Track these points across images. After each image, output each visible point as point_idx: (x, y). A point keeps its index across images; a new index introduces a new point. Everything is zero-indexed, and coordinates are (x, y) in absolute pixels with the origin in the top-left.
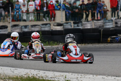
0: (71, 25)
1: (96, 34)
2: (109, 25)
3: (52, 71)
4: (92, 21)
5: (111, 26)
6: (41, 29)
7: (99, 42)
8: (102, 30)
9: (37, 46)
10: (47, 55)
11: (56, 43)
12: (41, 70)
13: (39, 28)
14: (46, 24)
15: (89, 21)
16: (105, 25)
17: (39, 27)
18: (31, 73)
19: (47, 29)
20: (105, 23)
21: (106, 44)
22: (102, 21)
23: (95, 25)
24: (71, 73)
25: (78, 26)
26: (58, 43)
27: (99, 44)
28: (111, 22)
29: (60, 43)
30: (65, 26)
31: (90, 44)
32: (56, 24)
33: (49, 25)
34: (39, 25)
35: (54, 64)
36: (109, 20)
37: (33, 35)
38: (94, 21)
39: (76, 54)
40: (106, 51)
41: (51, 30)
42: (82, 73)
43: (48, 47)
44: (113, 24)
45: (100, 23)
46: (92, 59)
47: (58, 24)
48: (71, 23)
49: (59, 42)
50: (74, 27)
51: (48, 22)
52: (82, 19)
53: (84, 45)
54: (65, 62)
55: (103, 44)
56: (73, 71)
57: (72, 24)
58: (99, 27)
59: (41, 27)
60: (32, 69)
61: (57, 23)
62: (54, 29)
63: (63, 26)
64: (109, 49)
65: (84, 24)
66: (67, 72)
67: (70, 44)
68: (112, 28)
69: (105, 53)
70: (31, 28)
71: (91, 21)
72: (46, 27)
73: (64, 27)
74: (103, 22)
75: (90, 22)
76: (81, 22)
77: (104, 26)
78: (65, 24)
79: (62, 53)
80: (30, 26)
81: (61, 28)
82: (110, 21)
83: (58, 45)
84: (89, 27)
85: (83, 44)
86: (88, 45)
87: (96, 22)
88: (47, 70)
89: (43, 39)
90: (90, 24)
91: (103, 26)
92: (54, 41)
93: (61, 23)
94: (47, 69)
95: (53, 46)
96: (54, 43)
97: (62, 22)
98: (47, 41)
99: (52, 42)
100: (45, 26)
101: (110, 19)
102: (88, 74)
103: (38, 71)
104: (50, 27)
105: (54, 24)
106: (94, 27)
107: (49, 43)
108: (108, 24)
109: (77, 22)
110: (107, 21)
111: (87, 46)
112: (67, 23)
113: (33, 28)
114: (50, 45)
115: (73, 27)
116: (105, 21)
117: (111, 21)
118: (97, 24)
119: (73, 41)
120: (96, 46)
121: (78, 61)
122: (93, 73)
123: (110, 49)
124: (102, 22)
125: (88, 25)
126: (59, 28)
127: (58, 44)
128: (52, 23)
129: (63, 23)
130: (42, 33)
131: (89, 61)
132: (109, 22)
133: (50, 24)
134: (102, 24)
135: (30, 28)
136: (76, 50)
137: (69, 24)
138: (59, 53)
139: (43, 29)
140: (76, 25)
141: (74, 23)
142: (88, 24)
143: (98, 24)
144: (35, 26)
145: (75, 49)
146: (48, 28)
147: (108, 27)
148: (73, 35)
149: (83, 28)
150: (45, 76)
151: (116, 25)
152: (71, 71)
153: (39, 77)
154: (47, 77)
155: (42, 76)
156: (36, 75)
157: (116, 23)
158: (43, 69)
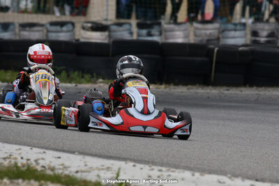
0: (131, 31)
1: (199, 59)
3: (81, 153)
4: (188, 24)
5: (240, 41)
6: (47, 36)
7: (206, 81)
8: (216, 49)
9: (44, 82)
10: (63, 107)
11: (88, 76)
12: (47, 149)
13: (42, 33)
14: (62, 24)
15: (180, 24)
16: (224, 38)
17: (42, 31)
18: (22, 155)
19: (63, 36)
20: (223, 31)
21: (225, 88)
22: (216, 25)
23: (195, 35)
25: (149, 34)
26: (93, 77)
27: (206, 88)
28: (240, 30)
29: (98, 78)
30: (115, 31)
31: (180, 86)
32: (89, 25)
33: (70, 27)
34: (42, 25)
35: (84, 133)
36: (235, 25)
37: (35, 53)
38: (195, 25)
39: (145, 112)
40: (224, 107)
41: (74, 41)
42: (162, 165)
44: (245, 36)
45: (211, 30)
46: (187, 127)
47: (94, 26)
48: (130, 24)
49: (97, 75)
50: (139, 35)
51: (67, 18)
52: (162, 17)
53: (166, 88)
54: (114, 130)
55: (218, 88)
56: (135, 158)
57: (135, 29)
58: (208, 40)
59: (48, 31)
60: (24, 145)
61: (92, 23)
62: (83, 38)
63: (110, 31)
64: (233, 104)
65: (166, 31)
67: (129, 83)
68: (243, 46)
69: (222, 113)
70: (20, 30)
71: (184, 23)
72: (61, 32)
73: (113, 34)
74: (218, 29)
75: (183, 27)
76: (159, 24)
77: (221, 39)
78: (114, 28)
79: (106, 106)
80: (17, 25)
81: (104, 37)
82: (238, 27)
83: (95, 83)
84: (180, 41)
85: (161, 84)
86: (176, 87)
87: (200, 26)
88: (64, 151)
90: (182, 31)
91: (218, 39)
92: (83, 72)
93: (104, 23)
94: (65, 148)
95: (80, 86)
96: (83, 77)
97: (106, 20)
98: (64, 69)
99: (76, 73)
100: (58, 28)
101: (237, 21)
102: (177, 167)
103: (42, 151)
104: (72, 31)
105: (85, 25)
106: (192, 40)
107: (68, 76)
108: (232, 33)
109: (149, 22)
110: (230, 26)
111: (173, 90)
112: (120, 25)
113: (25, 30)
114: (70, 82)
115: (135, 37)
116: (223, 27)
117: (242, 28)
118: (203, 32)
119: (139, 75)
120: (197, 93)
121: (149, 129)
122: (192, 166)
123: (237, 104)
124: (215, 29)
125: (178, 33)
126: (97, 37)
127: (93, 80)
128: (79, 20)
129: (109, 23)
131: (179, 132)
132: (235, 30)
133: (73, 24)
134: (215, 33)
135: (17, 30)
136: (145, 100)
137: (126, 27)
138: (97, 104)
139: (53, 36)
140: (144, 32)
141: (140, 26)
142: (178, 31)
143: (206, 34)
144: (32, 25)
145: (143, 98)
146: (68, 34)
147: (231, 42)
148: (137, 59)
149: (164, 41)
150: (61, 167)
151: (253, 38)
152: (132, 157)
153: (44, 167)
154: (66, 168)
155: (52, 165)
156: (36, 161)
157: (255, 33)
158: (53, 147)
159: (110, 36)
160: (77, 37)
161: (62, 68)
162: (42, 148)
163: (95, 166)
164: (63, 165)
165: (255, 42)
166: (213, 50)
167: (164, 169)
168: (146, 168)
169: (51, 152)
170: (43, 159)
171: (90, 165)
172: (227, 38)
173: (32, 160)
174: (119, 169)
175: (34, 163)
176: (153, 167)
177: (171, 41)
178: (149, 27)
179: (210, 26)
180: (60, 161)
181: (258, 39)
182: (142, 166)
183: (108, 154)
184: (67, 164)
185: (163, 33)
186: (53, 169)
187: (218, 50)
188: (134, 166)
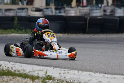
0: (52, 11)
1: (81, 22)
2: (96, 13)
3: (30, 64)
4: (76, 8)
6: (16, 14)
7: (84, 32)
8: (88, 18)
12: (16, 62)
13: (14, 13)
14: (23, 9)
15: (73, 7)
18: (6, 65)
19: (23, 14)
20: (91, 10)
21: (92, 35)
23: (80, 12)
24: (53, 68)
25: (60, 12)
27: (84, 35)
28: (98, 10)
30: (45, 11)
32: (34, 9)
34: (14, 10)
38: (80, 8)
40: (92, 43)
41: (28, 16)
42: (65, 68)
43: (25, 36)
44: (101, 12)
45: (86, 10)
48: (52, 8)
51: (25, 6)
53: (67, 35)
55: (89, 35)
57: (54, 10)
58: (85, 14)
59: (17, 12)
60: (7, 61)
61: (36, 8)
62: (32, 15)
63: (43, 11)
66: (47, 66)
68: (99, 16)
69: (91, 45)
70: (5, 12)
72: (23, 12)
74: (89, 9)
75: (74, 9)
76: (64, 8)
78: (45, 10)
80: (3, 10)
81: (40, 14)
84: (73, 15)
85: (65, 33)
86: (72, 35)
87: (81, 8)
88: (24, 63)
89: (18, 27)
91: (89, 14)
93: (41, 8)
96: (32, 31)
99: (29, 30)
100: (21, 11)
102: (72, 69)
103: (14, 63)
104: (27, 12)
106: (78, 14)
107: (26, 31)
108: (95, 11)
110: (94, 8)
111: (70, 36)
112: (47, 9)
113: (7, 12)
114: (26, 34)
115: (54, 14)
116: (91, 8)
117: (99, 9)
118: (83, 11)
120: (80, 37)
122: (78, 68)
123: (97, 41)
124: (88, 9)
125: (72, 11)
126: (38, 14)
132: (96, 10)
133: (27, 9)
134: (88, 11)
137: (50, 9)
139: (19, 14)
140: (58, 11)
141: (56, 9)
144: (10, 10)
146: (25, 13)
147: (95, 15)
149: (66, 15)
150: (22, 70)
151: (104, 13)
152: (52, 65)
153: (15, 70)
154: (24, 70)
155: (18, 69)
156: (11, 68)
157: (105, 11)
158: (19, 62)
159: (43, 14)
160: (29, 14)
161: (23, 28)
162: (14, 62)
163: (37, 69)
164: (23, 69)
165: (105, 15)
166: (87, 18)
167: (66, 70)
168: (59, 69)
169: (18, 64)
170: (14, 67)
171: (34, 69)
172: (93, 13)
173: (10, 68)
174: (47, 70)
175: (11, 69)
176: (61, 69)
177: (69, 15)
178: (60, 9)
179: (85, 8)
180: (22, 68)
181: (106, 13)
182: (57, 69)
183: (42, 64)
184: (25, 69)
185: (66, 12)
186: (19, 71)
187: (89, 19)
188: (53, 69)
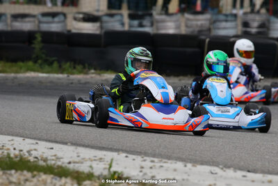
0: (122, 21)
1: (189, 50)
2: (225, 28)
4: (179, 15)
6: (39, 27)
8: (207, 40)
11: (79, 67)
12: (40, 139)
14: (54, 15)
15: (171, 14)
16: (215, 28)
17: (34, 22)
18: (15, 146)
19: (55, 27)
20: (215, 22)
22: (207, 16)
23: (187, 26)
24: (124, 155)
25: (141, 25)
26: (84, 68)
28: (231, 21)
29: (89, 69)
30: (106, 22)
31: (172, 77)
32: (81, 16)
33: (62, 17)
34: (34, 16)
36: (226, 16)
38: (187, 15)
41: (66, 32)
42: (154, 155)
43: (59, 79)
44: (236, 27)
45: (202, 21)
47: (86, 16)
48: (121, 15)
49: (89, 65)
50: (130, 26)
51: (59, 9)
52: (154, 7)
56: (128, 149)
57: (126, 20)
58: (199, 31)
59: (40, 22)
60: (17, 135)
61: (84, 13)
62: (75, 29)
63: (101, 22)
65: (157, 22)
66: (111, 150)
68: (234, 37)
70: (12, 21)
71: (176, 14)
72: (53, 22)
74: (210, 20)
75: (174, 18)
76: (151, 15)
77: (212, 30)
78: (105, 19)
80: (9, 16)
81: (96, 28)
82: (229, 18)
83: (86, 73)
84: (171, 31)
86: (168, 78)
87: (191, 17)
88: (56, 142)
89: (43, 56)
90: (175, 21)
91: (209, 30)
92: (75, 63)
93: (96, 14)
94: (58, 139)
95: (72, 77)
96: (75, 68)
97: (98, 11)
98: (55, 60)
99: (68, 64)
100: (50, 19)
101: (229, 12)
102: (169, 158)
103: (34, 141)
104: (64, 21)
105: (77, 15)
106: (183, 31)
107: (60, 67)
108: (224, 24)
109: (140, 13)
110: (221, 17)
112: (111, 15)
113: (16, 21)
114: (62, 73)
115: (126, 28)
116: (215, 17)
117: (233, 19)
118: (195, 23)
122: (184, 157)
124: (206, 20)
125: (169, 24)
126: (88, 28)
127: (85, 71)
128: (70, 11)
129: (100, 14)
130: (42, 37)
132: (226, 21)
133: (65, 15)
134: (206, 23)
135: (9, 21)
137: (118, 18)
139: (45, 27)
140: (136, 22)
141: (132, 17)
142: (170, 21)
143: (197, 25)
144: (23, 16)
146: (60, 25)
147: (222, 33)
149: (155, 32)
150: (54, 158)
151: (244, 29)
152: (124, 148)
153: (37, 158)
154: (58, 159)
155: (45, 156)
156: (28, 152)
157: (246, 24)
158: (46, 138)
159: (101, 27)
160: (69, 28)
162: (34, 139)
164: (55, 156)
165: (246, 33)
166: (204, 41)
167: (156, 160)
168: (139, 158)
169: (44, 143)
170: (35, 150)
171: (82, 156)
172: (219, 28)
173: (25, 151)
174: (112, 160)
175: (27, 154)
176: (145, 158)
177: (163, 32)
178: (140, 17)
179: (201, 17)
180: (53, 152)
181: (248, 30)
182: (134, 157)
183: (101, 145)
184: (59, 155)
185: (155, 24)
186: (45, 160)
187: (209, 41)
188: (127, 157)
